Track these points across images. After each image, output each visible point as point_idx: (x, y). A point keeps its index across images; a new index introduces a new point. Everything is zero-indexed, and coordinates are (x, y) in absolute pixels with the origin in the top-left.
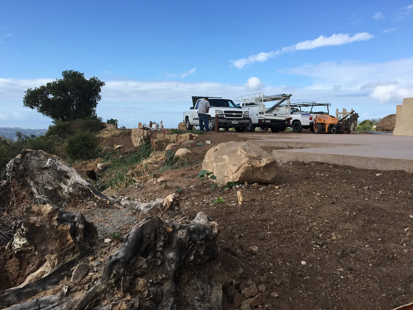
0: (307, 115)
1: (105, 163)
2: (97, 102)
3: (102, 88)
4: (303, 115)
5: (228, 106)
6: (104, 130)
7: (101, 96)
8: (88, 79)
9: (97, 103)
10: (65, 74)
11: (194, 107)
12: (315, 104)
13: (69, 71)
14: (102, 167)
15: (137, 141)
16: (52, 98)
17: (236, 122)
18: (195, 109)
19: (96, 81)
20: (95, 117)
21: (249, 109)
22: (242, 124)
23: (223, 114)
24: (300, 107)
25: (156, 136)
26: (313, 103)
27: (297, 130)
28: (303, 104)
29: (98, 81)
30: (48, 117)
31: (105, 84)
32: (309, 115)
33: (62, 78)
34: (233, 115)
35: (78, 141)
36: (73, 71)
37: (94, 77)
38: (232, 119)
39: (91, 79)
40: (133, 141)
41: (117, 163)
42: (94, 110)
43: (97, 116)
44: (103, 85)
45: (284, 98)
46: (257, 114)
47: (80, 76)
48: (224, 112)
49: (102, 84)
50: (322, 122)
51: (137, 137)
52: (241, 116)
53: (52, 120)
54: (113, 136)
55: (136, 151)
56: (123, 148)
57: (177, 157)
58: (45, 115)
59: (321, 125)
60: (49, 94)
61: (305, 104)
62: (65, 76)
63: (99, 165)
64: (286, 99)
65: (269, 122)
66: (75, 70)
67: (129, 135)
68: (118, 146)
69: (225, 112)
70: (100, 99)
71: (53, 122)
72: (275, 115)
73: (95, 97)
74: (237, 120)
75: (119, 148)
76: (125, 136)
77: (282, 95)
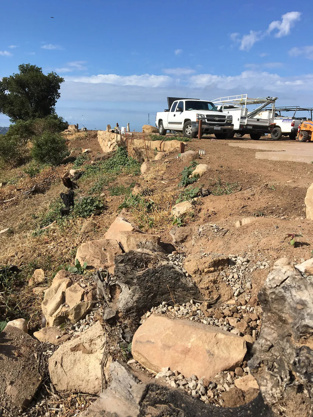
0: (289, 121)
1: (78, 170)
2: (56, 100)
3: (61, 85)
4: (284, 121)
5: (207, 109)
6: (66, 131)
7: (60, 94)
8: (46, 75)
9: (56, 102)
10: (22, 67)
11: (170, 109)
12: (298, 108)
13: (26, 65)
14: (75, 173)
15: (106, 145)
16: (9, 94)
17: (219, 128)
18: (171, 111)
19: (55, 77)
20: (56, 117)
21: (228, 112)
22: (225, 130)
23: (205, 119)
24: (280, 111)
25: (133, 142)
26: (296, 107)
27: (276, 136)
28: (285, 108)
29: (57, 77)
30: (5, 115)
31: (64, 81)
32: (291, 121)
33: (18, 72)
34: (215, 120)
35: (46, 143)
36: (30, 65)
37: (53, 72)
38: (214, 125)
39: (50, 75)
40: (102, 145)
41: (91, 170)
42: (53, 108)
43: (57, 116)
44: (62, 82)
45: (269, 101)
46: (239, 119)
47: (38, 70)
48: (205, 117)
49: (61, 80)
50: (308, 129)
51: (107, 141)
52: (224, 121)
53: (10, 118)
54: (77, 138)
55: (109, 157)
56: (92, 152)
57: (197, 174)
58: (2, 113)
59: (306, 132)
60: (6, 89)
61: (287, 108)
62: (21, 70)
63: (72, 172)
64: (271, 102)
65: (251, 128)
66: (32, 64)
67: (95, 138)
68: (86, 150)
69: (207, 115)
70: (60, 96)
71: (10, 120)
72: (258, 120)
73: (54, 95)
74: (220, 125)
75: (87, 152)
76: (91, 139)
77: (267, 98)
